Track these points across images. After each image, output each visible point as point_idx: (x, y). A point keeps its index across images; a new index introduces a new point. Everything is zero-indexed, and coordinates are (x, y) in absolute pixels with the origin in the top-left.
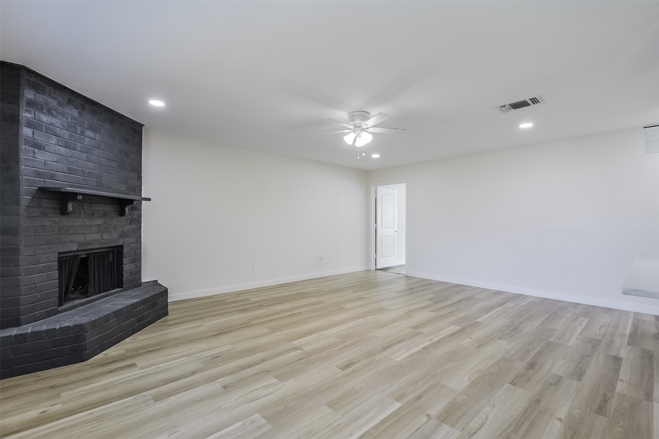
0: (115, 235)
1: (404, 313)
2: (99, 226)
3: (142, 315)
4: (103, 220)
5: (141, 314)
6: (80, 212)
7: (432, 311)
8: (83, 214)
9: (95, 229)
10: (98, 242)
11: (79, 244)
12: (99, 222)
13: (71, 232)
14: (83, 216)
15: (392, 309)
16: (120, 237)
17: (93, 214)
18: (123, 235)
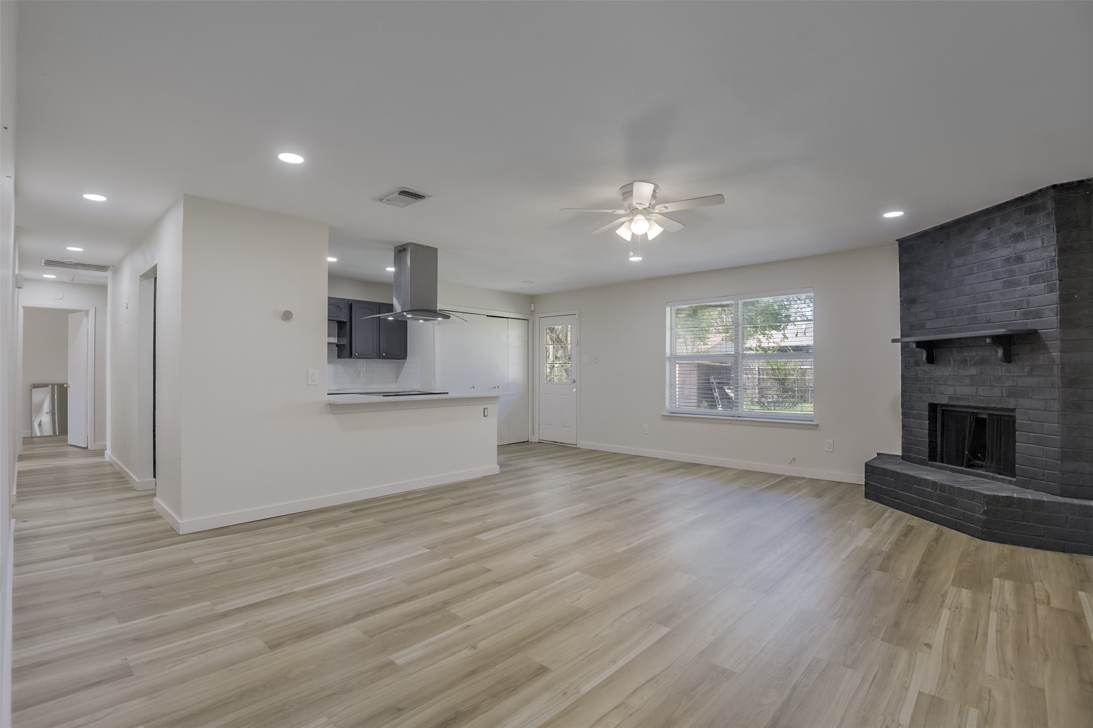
0: (997, 392)
1: (554, 563)
2: (972, 376)
3: (927, 500)
4: (979, 370)
5: (925, 498)
6: (949, 360)
7: (489, 570)
8: (952, 362)
9: (967, 381)
10: (972, 398)
11: (949, 397)
12: (973, 371)
13: (941, 383)
14: (952, 365)
15: (577, 573)
16: (1009, 396)
17: (964, 362)
18: (1014, 393)
